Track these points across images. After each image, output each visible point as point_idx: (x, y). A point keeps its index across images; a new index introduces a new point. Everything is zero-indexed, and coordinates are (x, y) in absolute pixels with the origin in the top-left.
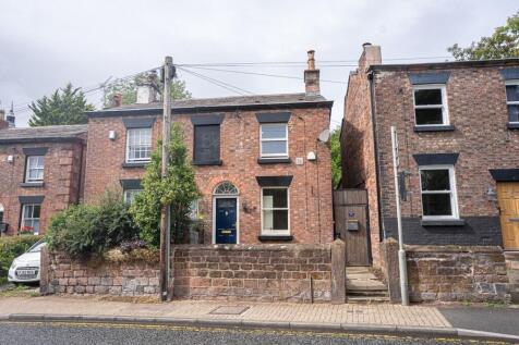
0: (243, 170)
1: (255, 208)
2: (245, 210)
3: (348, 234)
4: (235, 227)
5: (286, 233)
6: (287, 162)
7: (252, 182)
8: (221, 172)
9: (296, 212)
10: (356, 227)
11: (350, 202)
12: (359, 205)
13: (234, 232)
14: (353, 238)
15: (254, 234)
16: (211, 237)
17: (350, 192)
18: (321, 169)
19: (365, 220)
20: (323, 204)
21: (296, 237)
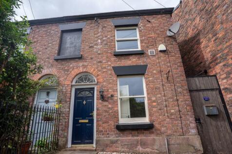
0: (100, 62)
1: (112, 96)
2: (103, 98)
3: (208, 120)
4: (92, 116)
5: (146, 120)
6: (141, 54)
7: (110, 72)
8: (81, 64)
9: (154, 99)
10: (215, 112)
11: (203, 88)
12: (212, 90)
13: (91, 121)
14: (214, 123)
15: (112, 123)
16: (68, 127)
17: (201, 79)
18: (172, 58)
19: (222, 105)
20: (179, 90)
21: (156, 125)
